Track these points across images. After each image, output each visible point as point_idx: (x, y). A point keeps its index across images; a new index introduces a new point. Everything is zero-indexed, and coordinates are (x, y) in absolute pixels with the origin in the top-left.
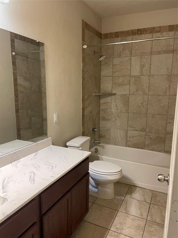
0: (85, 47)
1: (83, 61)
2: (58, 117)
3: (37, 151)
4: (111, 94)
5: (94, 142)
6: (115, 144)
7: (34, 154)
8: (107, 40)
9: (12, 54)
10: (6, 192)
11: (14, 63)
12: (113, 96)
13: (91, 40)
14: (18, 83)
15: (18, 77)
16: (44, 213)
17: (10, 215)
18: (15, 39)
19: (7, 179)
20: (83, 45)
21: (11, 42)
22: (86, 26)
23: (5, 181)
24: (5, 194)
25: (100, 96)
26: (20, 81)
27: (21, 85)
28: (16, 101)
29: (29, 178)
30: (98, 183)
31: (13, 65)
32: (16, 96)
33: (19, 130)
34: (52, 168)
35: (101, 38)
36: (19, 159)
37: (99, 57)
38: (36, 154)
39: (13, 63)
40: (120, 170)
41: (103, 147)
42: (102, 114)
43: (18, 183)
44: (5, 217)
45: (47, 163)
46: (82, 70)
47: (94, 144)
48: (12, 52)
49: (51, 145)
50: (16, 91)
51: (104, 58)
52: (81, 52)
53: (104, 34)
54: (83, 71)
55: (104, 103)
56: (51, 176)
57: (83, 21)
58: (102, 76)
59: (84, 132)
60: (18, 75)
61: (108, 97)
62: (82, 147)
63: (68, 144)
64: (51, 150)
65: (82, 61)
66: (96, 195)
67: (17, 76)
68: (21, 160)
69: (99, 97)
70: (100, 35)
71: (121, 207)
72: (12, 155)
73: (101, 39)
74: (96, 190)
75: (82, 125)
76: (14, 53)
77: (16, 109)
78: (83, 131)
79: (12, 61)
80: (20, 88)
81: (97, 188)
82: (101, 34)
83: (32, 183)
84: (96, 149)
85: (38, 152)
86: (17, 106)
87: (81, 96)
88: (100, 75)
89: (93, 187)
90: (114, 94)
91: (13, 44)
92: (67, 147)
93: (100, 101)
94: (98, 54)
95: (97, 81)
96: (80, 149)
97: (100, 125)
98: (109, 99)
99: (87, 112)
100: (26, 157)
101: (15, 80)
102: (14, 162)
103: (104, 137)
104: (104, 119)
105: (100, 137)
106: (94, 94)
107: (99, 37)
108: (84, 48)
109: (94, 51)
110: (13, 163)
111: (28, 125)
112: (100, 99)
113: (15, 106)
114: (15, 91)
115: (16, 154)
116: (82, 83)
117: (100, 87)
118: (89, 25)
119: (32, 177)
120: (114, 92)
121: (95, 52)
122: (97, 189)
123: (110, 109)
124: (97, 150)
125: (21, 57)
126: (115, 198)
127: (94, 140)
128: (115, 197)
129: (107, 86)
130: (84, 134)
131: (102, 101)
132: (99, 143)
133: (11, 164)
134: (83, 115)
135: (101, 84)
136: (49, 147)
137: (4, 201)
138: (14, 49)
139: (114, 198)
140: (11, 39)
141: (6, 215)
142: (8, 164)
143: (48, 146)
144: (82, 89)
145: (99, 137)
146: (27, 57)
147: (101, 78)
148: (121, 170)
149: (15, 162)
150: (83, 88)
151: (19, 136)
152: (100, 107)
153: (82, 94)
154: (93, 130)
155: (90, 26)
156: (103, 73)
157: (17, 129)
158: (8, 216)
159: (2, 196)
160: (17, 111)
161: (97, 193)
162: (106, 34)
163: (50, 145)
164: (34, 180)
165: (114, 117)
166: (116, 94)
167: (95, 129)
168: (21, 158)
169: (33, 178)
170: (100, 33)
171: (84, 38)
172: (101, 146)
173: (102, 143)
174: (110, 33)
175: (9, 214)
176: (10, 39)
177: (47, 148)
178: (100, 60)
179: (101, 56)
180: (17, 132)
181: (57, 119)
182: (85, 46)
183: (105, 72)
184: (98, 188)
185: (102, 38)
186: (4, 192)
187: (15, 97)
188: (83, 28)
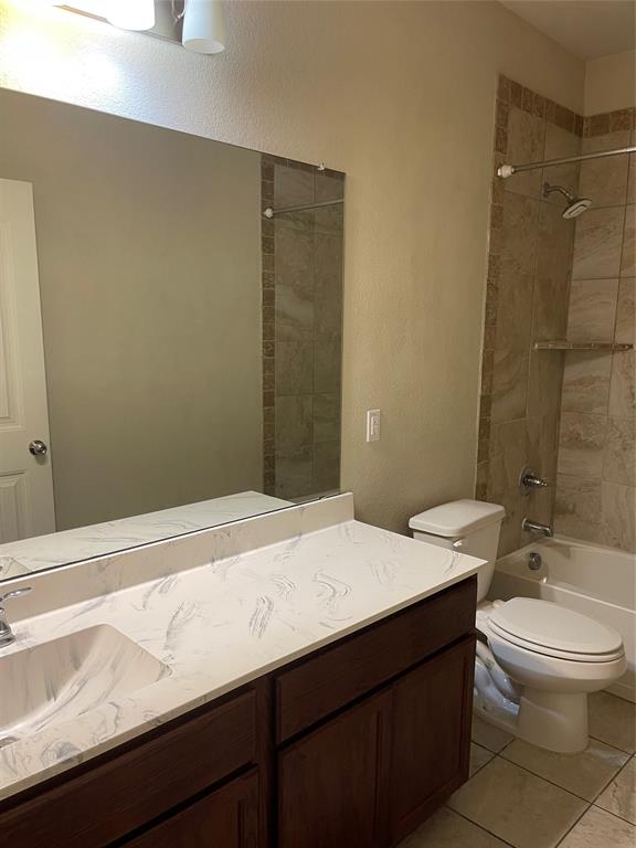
0: (505, 171)
1: (493, 225)
2: (382, 424)
3: (301, 534)
4: (608, 348)
5: (527, 529)
6: (618, 546)
7: (290, 541)
8: (605, 137)
9: (263, 216)
10: (173, 649)
11: (268, 244)
12: (618, 356)
13: (533, 143)
14: (276, 307)
15: (278, 290)
16: (283, 740)
17: (164, 721)
18: (276, 166)
19: (186, 608)
20: (500, 166)
21: (263, 178)
22: (513, 94)
23: (181, 614)
24: (169, 652)
25: (563, 352)
26: (284, 301)
27: (285, 316)
28: (268, 365)
29: (251, 616)
30: (523, 685)
31: (263, 250)
32: (269, 350)
33: (270, 461)
34: (334, 596)
35: (579, 133)
36: (237, 553)
37: (566, 205)
38: (294, 544)
39: (263, 245)
40: (616, 646)
41: (566, 552)
42: (567, 424)
43: (216, 626)
44: (149, 722)
45: (319, 579)
46: (487, 259)
47: (526, 535)
48: (264, 210)
49: (350, 519)
50: (269, 333)
51: (583, 209)
52: (490, 191)
53: (594, 118)
54: (493, 260)
55: (581, 382)
56: (321, 623)
57: (502, 79)
58: (574, 277)
59: (485, 486)
60: (278, 284)
61: (599, 356)
62: (466, 541)
63: (414, 522)
64: (348, 534)
65: (489, 226)
66: (512, 727)
67: (274, 286)
68: (242, 556)
69: (561, 358)
70: (574, 124)
71: (609, 792)
72: (215, 535)
73: (580, 135)
74: (513, 708)
75: (479, 461)
76: (269, 213)
77: (264, 394)
78: (480, 482)
79: (263, 238)
80: (281, 327)
81: (516, 701)
82: (580, 119)
83: (256, 633)
84: (533, 555)
85: (304, 536)
86: (268, 382)
87: (481, 351)
88: (570, 272)
89: (504, 695)
90: (624, 346)
91: (268, 182)
92: (410, 533)
93: (563, 372)
94: (561, 193)
95: (555, 294)
96: (456, 545)
97: (559, 464)
98: (601, 366)
99: (499, 411)
100: (260, 550)
101: (269, 298)
102: (222, 558)
103: (573, 512)
104: (576, 442)
105: (557, 510)
106: (536, 346)
107: (570, 130)
108: (501, 178)
109: (547, 184)
110: (217, 563)
111: (302, 448)
112: (562, 366)
113: (264, 384)
114: (265, 335)
115: (228, 535)
116: (487, 305)
117: (566, 318)
118: (526, 89)
119: (261, 617)
120: (622, 338)
121: (548, 189)
122: (518, 707)
123: (601, 404)
124: (539, 559)
125: (290, 224)
126: (589, 754)
127: (528, 521)
128: (591, 751)
129: (592, 314)
130: (482, 495)
131: (572, 372)
132: (547, 534)
133: (209, 565)
134: (485, 425)
135: (570, 308)
136: (343, 524)
137: (162, 673)
138: (271, 198)
139: (583, 753)
140: (262, 168)
141: (151, 718)
142: (202, 564)
143: (340, 522)
144: (486, 328)
145: (553, 512)
146: (312, 223)
147: (573, 283)
148: (622, 647)
149: (225, 560)
150: (491, 324)
151: (268, 482)
152: (564, 395)
153: (486, 347)
154: (527, 481)
155: (532, 93)
156: (579, 268)
157: (266, 459)
158: (159, 721)
159: (161, 659)
160: (268, 400)
161: (516, 719)
162: (600, 116)
163: (347, 520)
164: (263, 626)
165: (620, 437)
166: (631, 346)
167: (532, 478)
168: (245, 551)
169: (263, 618)
170: (578, 116)
171: (506, 139)
172: (556, 545)
173: (562, 533)
174: (618, 113)
175: (163, 715)
176: (260, 167)
177: (337, 526)
178: (566, 215)
179: (572, 203)
180: (265, 467)
181: (377, 431)
182: (504, 167)
183: (590, 260)
184: (519, 700)
185: (584, 132)
186: (166, 647)
187: (266, 355)
188: (500, 104)
